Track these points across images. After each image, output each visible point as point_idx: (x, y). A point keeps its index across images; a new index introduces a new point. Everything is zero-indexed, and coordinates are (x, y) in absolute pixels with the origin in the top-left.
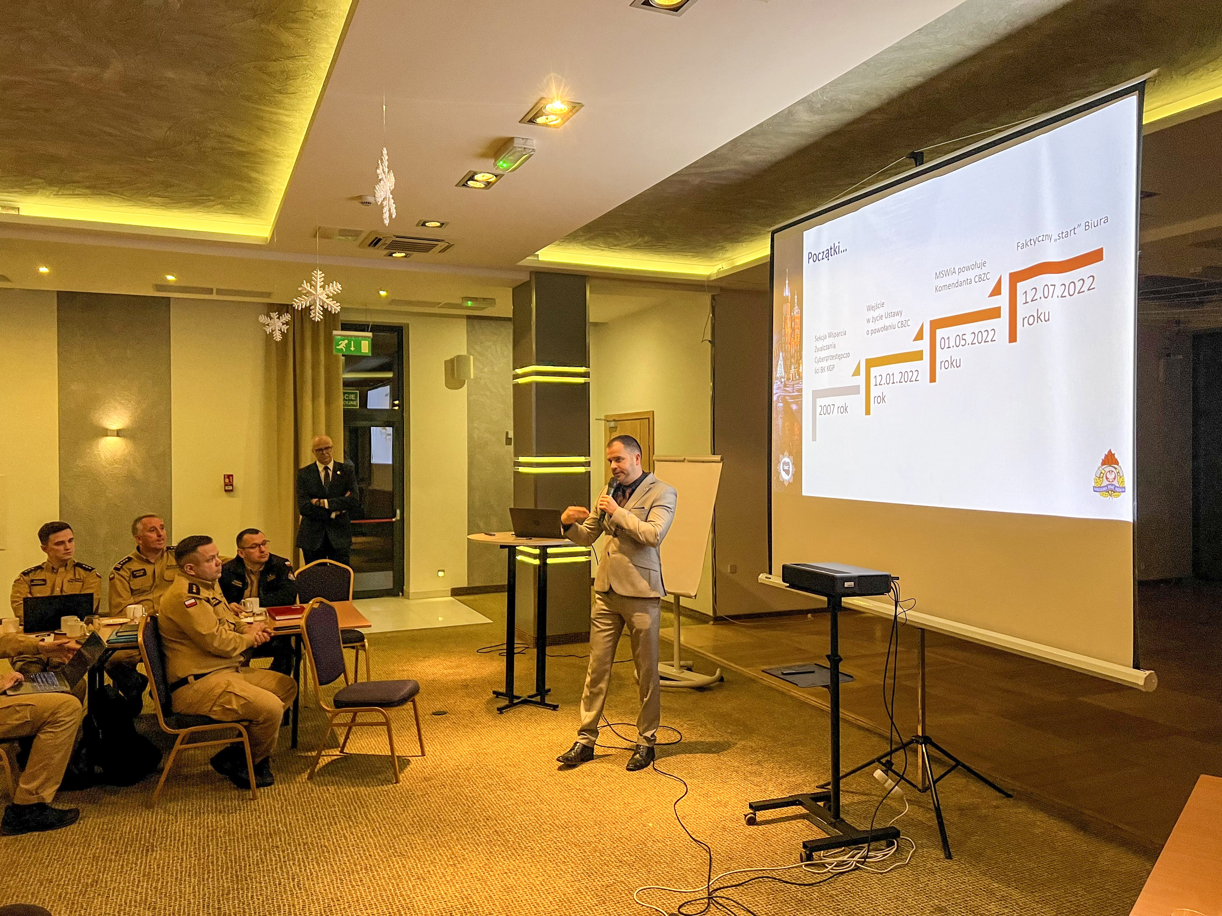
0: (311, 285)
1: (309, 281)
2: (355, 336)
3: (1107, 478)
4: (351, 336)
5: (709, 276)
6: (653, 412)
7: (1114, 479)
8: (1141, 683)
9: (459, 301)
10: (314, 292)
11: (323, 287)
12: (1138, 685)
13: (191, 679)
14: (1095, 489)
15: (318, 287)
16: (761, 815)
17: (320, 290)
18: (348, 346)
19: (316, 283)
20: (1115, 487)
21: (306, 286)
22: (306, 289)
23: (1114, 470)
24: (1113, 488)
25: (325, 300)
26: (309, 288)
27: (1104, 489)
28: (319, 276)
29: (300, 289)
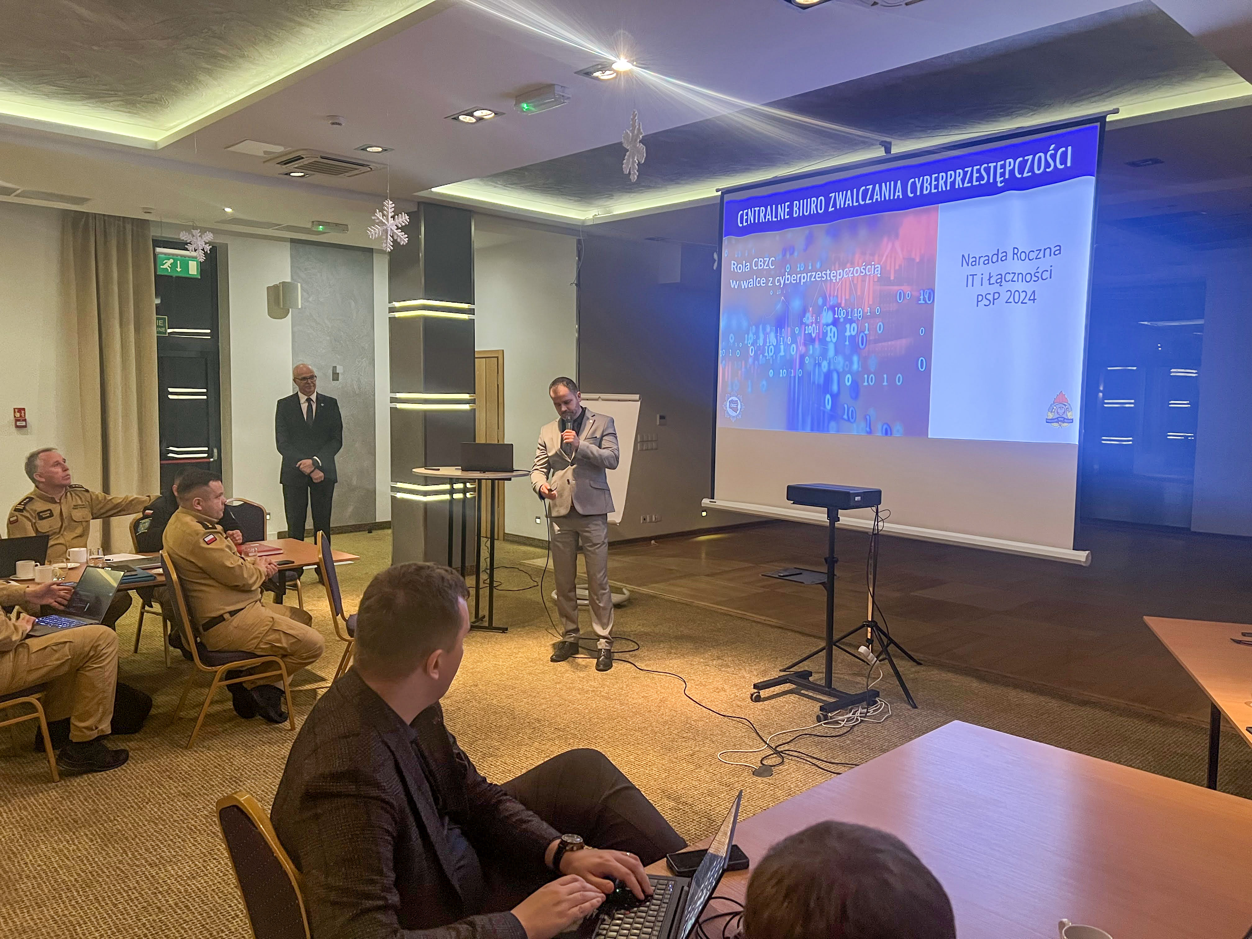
0: (383, 215)
1: (382, 211)
2: (182, 256)
3: (1058, 413)
4: (177, 255)
5: (584, 221)
6: (503, 350)
7: (1064, 413)
8: (1084, 560)
9: (309, 225)
10: (386, 223)
11: (393, 217)
12: (1080, 561)
13: (227, 616)
14: (1048, 421)
15: (390, 217)
16: (764, 693)
17: (391, 220)
18: (174, 265)
19: (388, 212)
20: (1064, 419)
21: (379, 215)
22: (378, 219)
23: (1064, 406)
24: (1062, 419)
25: (395, 231)
26: (381, 218)
27: (1055, 420)
28: (389, 205)
29: (373, 218)
